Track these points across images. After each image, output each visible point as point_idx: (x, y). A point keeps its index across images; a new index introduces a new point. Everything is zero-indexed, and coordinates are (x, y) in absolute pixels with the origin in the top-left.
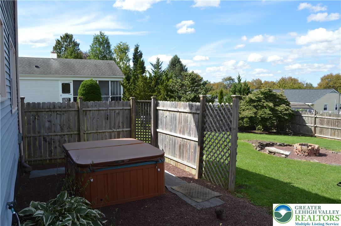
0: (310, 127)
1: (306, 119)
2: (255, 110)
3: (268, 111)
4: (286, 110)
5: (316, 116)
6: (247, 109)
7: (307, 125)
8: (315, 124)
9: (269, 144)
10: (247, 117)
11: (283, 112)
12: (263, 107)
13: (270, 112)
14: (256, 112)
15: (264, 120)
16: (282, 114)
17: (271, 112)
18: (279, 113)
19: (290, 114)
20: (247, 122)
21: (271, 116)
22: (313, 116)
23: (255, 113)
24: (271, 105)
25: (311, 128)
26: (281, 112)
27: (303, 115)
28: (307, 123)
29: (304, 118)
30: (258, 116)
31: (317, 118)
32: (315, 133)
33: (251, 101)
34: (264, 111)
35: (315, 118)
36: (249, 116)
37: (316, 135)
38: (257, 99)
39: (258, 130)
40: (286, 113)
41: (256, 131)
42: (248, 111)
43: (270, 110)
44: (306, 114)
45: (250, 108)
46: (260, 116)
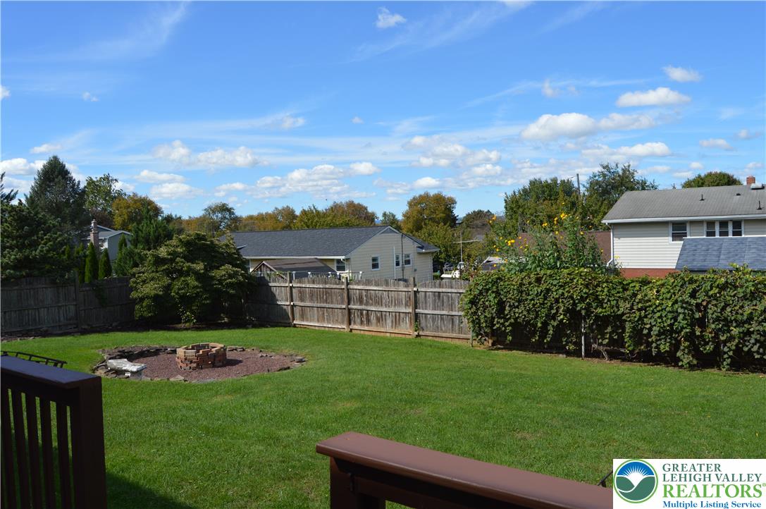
0: (285, 307)
1: (276, 292)
2: (167, 281)
3: (192, 281)
4: (230, 276)
5: (291, 285)
6: (153, 279)
7: (279, 303)
8: (292, 301)
9: (148, 351)
10: (148, 297)
11: (225, 280)
12: (181, 273)
13: (196, 283)
14: (169, 285)
15: (186, 300)
16: (224, 286)
17: (200, 282)
18: (216, 284)
19: (240, 283)
20: (149, 307)
21: (198, 290)
22: (287, 285)
23: (168, 288)
24: (199, 266)
25: (285, 310)
26: (220, 281)
27: (270, 284)
28: (277, 300)
29: (274, 290)
30: (173, 294)
31: (294, 287)
32: (294, 320)
33: (159, 261)
34: (184, 281)
35: (291, 288)
36: (153, 293)
37: (295, 322)
38: (169, 257)
39: (186, 322)
40: (230, 282)
41: (182, 325)
42: (152, 283)
43: (197, 279)
44: (276, 282)
45: (158, 277)
46: (177, 293)
